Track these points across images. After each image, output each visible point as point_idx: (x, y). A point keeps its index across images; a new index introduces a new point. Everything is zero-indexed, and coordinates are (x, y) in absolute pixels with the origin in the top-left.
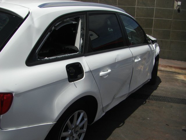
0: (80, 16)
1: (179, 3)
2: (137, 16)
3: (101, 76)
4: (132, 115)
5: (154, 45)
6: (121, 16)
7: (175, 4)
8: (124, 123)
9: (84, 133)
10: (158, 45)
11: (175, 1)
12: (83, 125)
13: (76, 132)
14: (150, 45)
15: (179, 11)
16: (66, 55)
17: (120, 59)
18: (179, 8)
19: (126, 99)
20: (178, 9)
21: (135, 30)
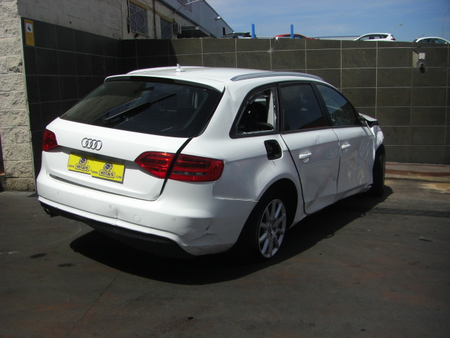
0: (271, 88)
1: (422, 56)
2: (344, 86)
3: (301, 159)
4: (345, 227)
5: (372, 129)
6: (318, 86)
7: (413, 58)
8: (333, 234)
9: (282, 234)
10: (379, 129)
11: (414, 52)
12: (281, 223)
13: (274, 229)
14: (366, 128)
15: (422, 69)
16: (262, 132)
17: (321, 141)
18: (422, 65)
19: (334, 204)
20: (420, 66)
21: (341, 108)
